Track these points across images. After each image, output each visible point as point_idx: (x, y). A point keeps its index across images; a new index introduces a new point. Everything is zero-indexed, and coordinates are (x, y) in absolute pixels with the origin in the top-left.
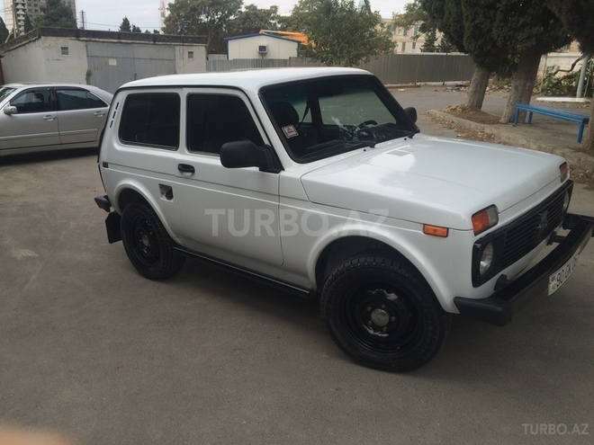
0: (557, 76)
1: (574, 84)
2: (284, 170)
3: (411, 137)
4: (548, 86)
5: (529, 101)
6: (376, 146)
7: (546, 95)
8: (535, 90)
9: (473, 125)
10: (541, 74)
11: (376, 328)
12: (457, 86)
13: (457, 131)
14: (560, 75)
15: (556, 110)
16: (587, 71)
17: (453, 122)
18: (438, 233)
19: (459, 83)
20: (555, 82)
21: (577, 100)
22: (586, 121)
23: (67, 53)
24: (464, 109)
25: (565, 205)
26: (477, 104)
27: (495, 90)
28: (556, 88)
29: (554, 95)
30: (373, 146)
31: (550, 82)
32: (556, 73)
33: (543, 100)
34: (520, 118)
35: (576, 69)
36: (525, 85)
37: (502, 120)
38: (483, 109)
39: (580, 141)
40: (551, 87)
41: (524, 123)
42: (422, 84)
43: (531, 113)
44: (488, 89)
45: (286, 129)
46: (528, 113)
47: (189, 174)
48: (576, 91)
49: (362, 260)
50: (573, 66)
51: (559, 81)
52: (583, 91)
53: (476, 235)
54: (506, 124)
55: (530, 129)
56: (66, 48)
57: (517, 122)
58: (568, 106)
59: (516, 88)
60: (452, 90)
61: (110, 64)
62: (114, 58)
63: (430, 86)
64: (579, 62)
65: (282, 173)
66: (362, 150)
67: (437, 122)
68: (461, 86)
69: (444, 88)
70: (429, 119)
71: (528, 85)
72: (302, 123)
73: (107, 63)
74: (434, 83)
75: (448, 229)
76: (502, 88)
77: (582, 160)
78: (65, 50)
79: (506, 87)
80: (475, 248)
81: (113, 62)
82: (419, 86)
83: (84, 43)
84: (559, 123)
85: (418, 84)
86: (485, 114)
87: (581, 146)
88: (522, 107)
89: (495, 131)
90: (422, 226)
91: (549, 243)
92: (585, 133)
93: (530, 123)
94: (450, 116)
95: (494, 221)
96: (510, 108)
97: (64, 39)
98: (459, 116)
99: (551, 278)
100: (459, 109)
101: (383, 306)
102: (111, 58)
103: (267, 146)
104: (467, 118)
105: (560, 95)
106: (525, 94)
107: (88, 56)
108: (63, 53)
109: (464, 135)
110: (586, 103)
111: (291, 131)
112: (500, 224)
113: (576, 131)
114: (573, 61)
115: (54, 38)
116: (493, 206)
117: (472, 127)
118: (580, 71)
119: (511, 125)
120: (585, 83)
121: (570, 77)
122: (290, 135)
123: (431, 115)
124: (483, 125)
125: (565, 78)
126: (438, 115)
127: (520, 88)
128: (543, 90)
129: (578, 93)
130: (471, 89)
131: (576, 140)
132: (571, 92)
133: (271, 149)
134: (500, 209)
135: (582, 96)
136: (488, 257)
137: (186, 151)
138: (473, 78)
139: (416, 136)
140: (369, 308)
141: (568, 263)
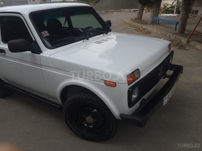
0: (168, 7)
1: (173, 9)
2: (42, 52)
3: (107, 34)
4: (165, 10)
5: (158, 16)
6: (89, 39)
7: (164, 13)
8: (160, 12)
9: (139, 25)
10: (162, 6)
11: (89, 124)
12: (134, 11)
13: (133, 27)
14: (169, 6)
15: (167, 19)
16: (177, 5)
17: (132, 24)
18: (111, 85)
19: (135, 9)
20: (167, 9)
21: (174, 15)
22: (178, 23)
24: (136, 19)
25: (170, 62)
26: (140, 17)
27: (147, 12)
28: (167, 11)
29: (167, 13)
30: (88, 39)
31: (165, 9)
32: (167, 6)
33: (163, 15)
34: (155, 22)
35: (174, 4)
36: (156, 10)
37: (149, 23)
38: (143, 19)
39: (175, 30)
40: (166, 11)
41: (156, 24)
42: (123, 10)
43: (159, 20)
44: (144, 11)
45: (43, 33)
46: (158, 20)
47: (4, 54)
48: (174, 12)
49: (79, 96)
50: (173, 3)
51: (168, 8)
52: (176, 12)
53: (129, 85)
54: (150, 24)
55: (158, 26)
57: (154, 24)
58: (171, 17)
59: (153, 11)
60: (133, 12)
62: (2, 1)
63: (125, 11)
64: (175, 2)
65: (41, 54)
66: (82, 41)
67: (126, 24)
68: (136, 11)
69: (130, 12)
70: (124, 23)
71: (158, 10)
72: (64, 27)
74: (127, 10)
75: (116, 83)
76: (149, 11)
77: (176, 37)
79: (151, 11)
80: (129, 91)
81: (2, 3)
82: (121, 11)
84: (168, 24)
85: (121, 10)
86: (143, 20)
87: (175, 32)
88: (155, 18)
89: (146, 27)
90: (104, 81)
91: (164, 78)
92: (177, 27)
93: (158, 24)
94: (131, 22)
95: (138, 76)
96: (151, 18)
98: (134, 22)
99: (164, 98)
100: (134, 19)
101: (91, 115)
103: (34, 41)
104: (137, 22)
105: (168, 13)
106: (156, 13)
109: (135, 29)
110: (177, 16)
111: (46, 33)
112: (141, 78)
113: (174, 26)
114: (173, 1)
116: (138, 69)
117: (138, 26)
118: (175, 5)
119: (151, 25)
120: (177, 9)
121: (172, 7)
122: (45, 35)
123: (125, 21)
124: (142, 25)
125: (170, 7)
126: (127, 21)
127: (155, 11)
128: (163, 12)
129: (175, 12)
130: (138, 11)
131: (174, 30)
132: (172, 12)
133: (36, 42)
134: (141, 71)
135: (176, 14)
136: (136, 93)
137: (2, 43)
138: (139, 8)
139: (109, 33)
140: (85, 116)
141: (172, 90)
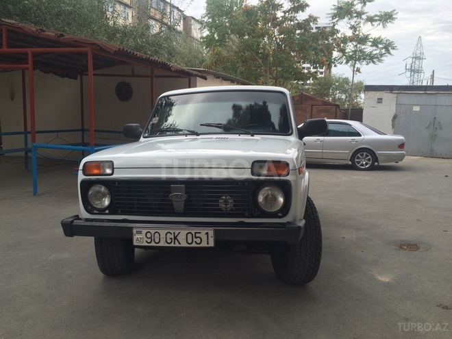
23: (381, 102)
53: (85, 175)
56: (381, 99)
61: (414, 110)
62: (418, 105)
73: (411, 109)
78: (380, 100)
81: (416, 109)
83: (396, 95)
95: (110, 172)
97: (381, 92)
99: (135, 230)
102: (416, 105)
107: (396, 104)
108: (378, 102)
112: (115, 176)
115: (374, 92)
116: (112, 162)
134: (115, 166)
